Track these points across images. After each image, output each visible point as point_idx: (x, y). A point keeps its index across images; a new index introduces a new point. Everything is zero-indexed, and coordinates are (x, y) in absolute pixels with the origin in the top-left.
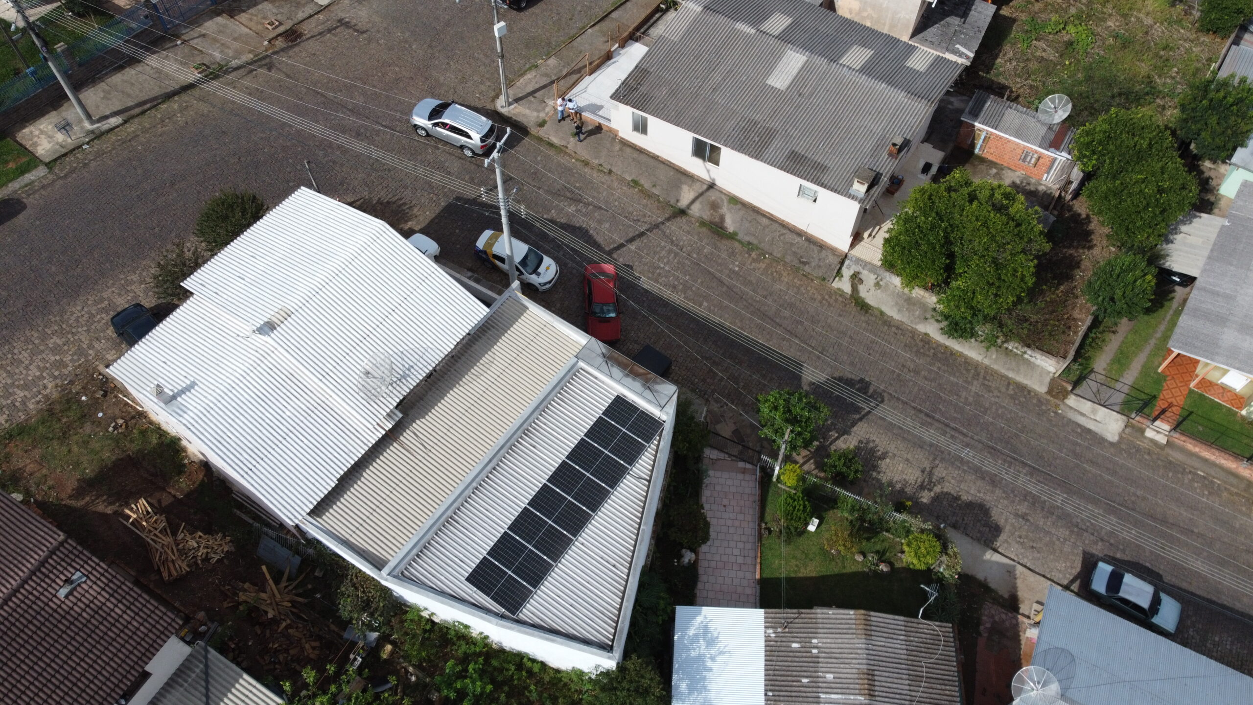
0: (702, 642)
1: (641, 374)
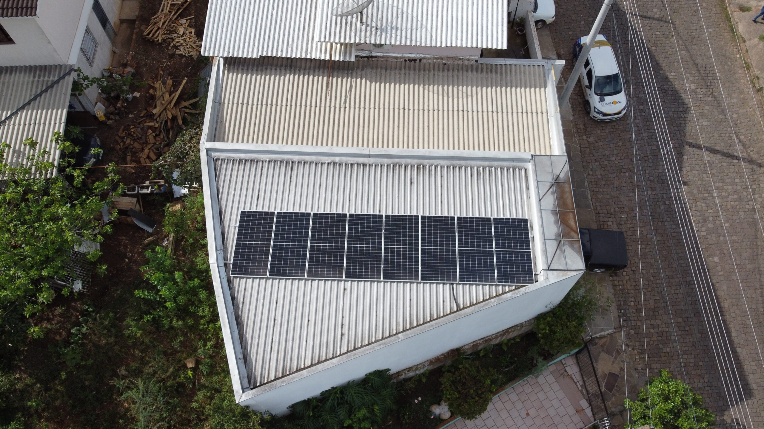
1: (568, 226)
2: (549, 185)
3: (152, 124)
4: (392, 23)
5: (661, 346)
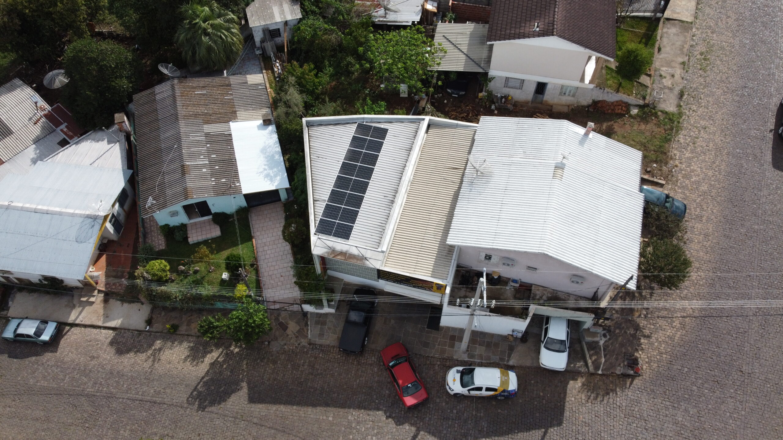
0: (272, 175)
1: (338, 255)
2: (364, 254)
3: (470, 115)
4: (475, 189)
5: (292, 363)
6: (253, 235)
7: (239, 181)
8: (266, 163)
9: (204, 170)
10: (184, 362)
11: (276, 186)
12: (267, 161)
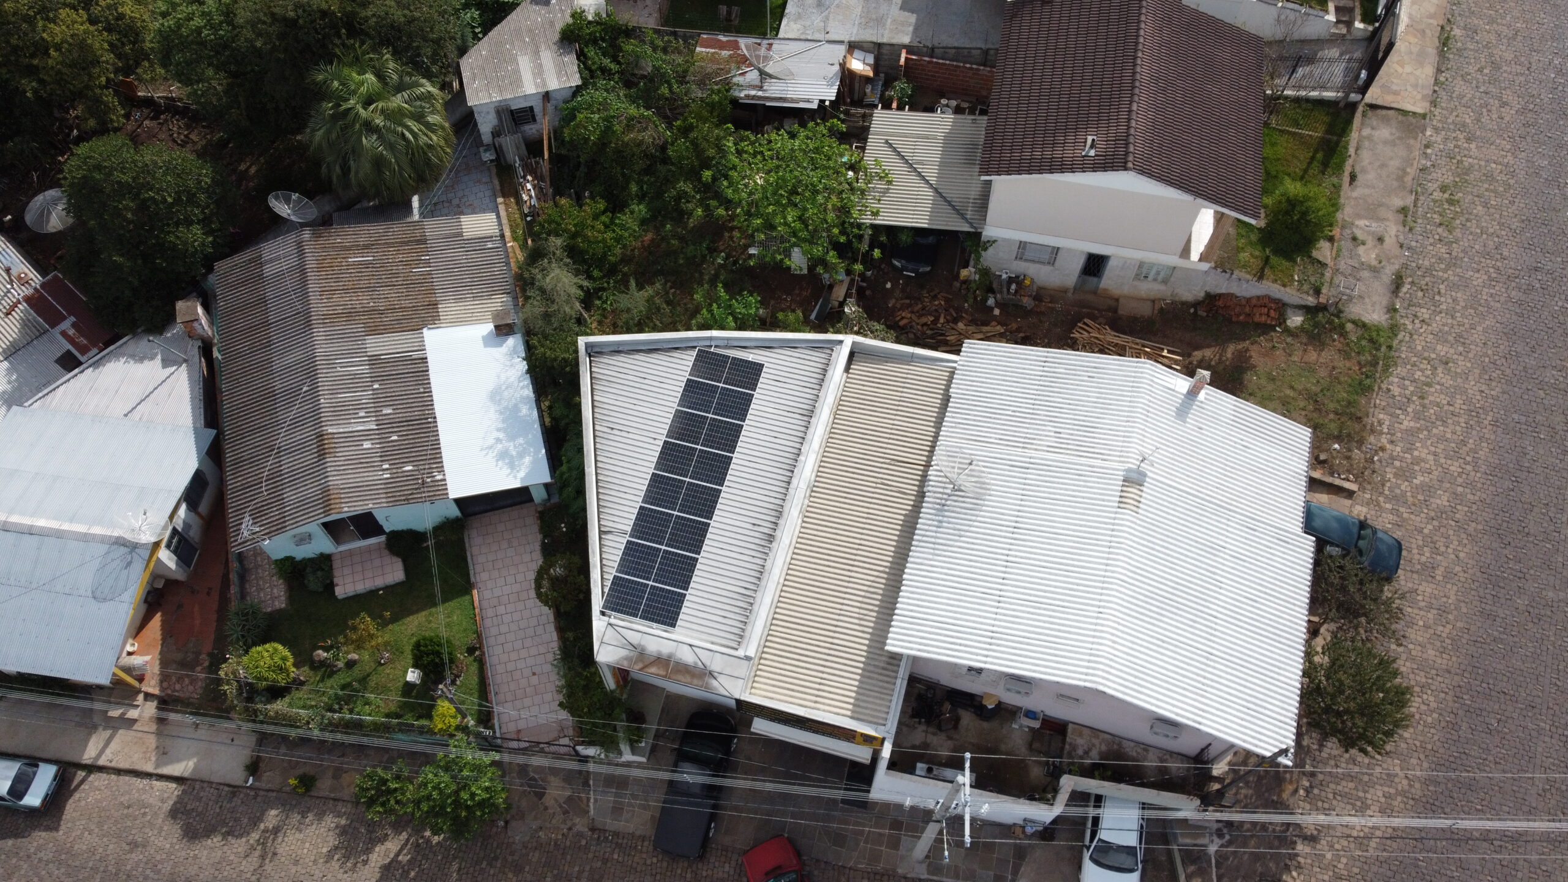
0: (514, 453)
1: (652, 664)
2: (708, 663)
3: (942, 320)
4: (949, 523)
5: (555, 872)
6: (473, 579)
7: (441, 470)
8: (501, 425)
9: (367, 445)
10: (327, 862)
11: (522, 479)
12: (504, 421)
